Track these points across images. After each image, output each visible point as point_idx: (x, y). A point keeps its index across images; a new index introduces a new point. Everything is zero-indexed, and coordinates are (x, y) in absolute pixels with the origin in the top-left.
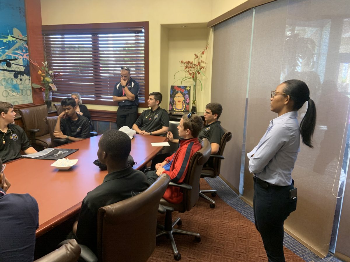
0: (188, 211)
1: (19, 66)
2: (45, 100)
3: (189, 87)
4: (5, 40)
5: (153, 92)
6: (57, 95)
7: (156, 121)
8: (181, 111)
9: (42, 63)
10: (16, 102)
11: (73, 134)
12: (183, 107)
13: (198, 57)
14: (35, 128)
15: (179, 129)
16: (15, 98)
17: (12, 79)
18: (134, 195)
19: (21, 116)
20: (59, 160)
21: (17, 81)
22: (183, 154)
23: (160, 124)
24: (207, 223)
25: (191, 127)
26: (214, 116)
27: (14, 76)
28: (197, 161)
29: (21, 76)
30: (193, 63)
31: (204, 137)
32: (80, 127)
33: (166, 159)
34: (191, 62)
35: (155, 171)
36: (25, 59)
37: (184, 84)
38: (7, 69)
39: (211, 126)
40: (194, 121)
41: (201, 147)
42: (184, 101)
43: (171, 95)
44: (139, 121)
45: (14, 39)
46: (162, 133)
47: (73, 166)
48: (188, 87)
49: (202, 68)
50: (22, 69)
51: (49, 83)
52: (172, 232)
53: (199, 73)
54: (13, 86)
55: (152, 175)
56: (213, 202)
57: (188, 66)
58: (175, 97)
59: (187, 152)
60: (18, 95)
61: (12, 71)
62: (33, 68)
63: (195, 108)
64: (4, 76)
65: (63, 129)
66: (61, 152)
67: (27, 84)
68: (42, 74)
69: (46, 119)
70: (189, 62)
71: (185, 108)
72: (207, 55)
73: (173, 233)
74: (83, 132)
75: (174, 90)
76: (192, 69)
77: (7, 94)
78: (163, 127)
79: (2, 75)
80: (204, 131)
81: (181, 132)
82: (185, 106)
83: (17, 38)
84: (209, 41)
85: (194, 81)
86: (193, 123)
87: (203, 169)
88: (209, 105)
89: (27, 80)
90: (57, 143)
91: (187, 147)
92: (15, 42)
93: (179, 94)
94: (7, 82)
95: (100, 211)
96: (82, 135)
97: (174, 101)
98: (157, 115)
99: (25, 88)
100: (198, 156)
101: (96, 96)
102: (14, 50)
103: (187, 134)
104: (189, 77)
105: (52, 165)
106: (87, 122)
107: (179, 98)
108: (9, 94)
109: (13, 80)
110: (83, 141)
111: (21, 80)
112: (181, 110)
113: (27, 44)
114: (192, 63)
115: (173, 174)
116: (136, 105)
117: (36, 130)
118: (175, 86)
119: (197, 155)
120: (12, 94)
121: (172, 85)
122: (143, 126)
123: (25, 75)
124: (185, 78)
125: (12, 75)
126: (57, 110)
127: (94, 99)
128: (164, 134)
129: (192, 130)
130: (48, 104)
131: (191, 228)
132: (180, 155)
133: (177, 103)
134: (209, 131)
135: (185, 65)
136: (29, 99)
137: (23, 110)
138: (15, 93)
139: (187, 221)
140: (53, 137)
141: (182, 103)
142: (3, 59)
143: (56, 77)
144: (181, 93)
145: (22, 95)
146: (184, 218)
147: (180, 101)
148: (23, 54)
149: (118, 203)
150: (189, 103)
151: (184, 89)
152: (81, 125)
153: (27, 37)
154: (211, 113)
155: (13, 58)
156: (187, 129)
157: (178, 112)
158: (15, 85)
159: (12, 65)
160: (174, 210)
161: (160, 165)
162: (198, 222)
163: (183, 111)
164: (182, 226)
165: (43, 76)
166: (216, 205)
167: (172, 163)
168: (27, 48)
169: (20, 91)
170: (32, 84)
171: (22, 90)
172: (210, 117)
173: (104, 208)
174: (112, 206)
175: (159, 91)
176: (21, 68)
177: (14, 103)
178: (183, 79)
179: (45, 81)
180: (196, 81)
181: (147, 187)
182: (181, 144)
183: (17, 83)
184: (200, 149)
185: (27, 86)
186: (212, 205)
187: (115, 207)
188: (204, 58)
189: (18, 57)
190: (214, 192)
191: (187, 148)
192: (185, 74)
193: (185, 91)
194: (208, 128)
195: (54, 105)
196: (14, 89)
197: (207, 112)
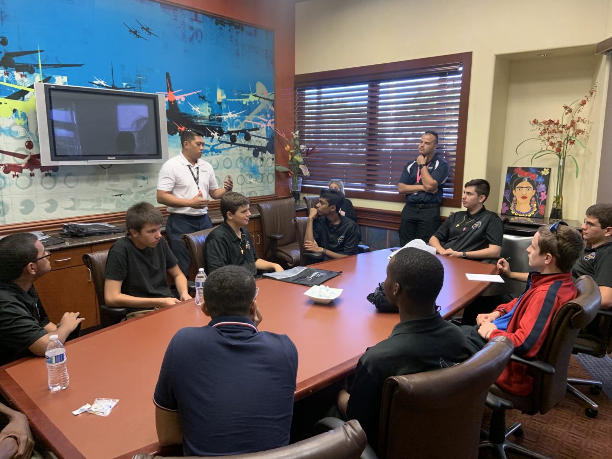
0: (542, 413)
1: (260, 139)
2: (291, 190)
3: (548, 169)
4: (245, 101)
5: (473, 181)
6: (309, 183)
7: (476, 233)
8: (527, 217)
9: (292, 133)
10: (253, 193)
11: (330, 245)
12: (532, 208)
13: (570, 111)
14: (276, 233)
15: (530, 253)
16: (252, 186)
17: (250, 158)
18: (445, 367)
19: (259, 214)
20: (315, 287)
21: (256, 162)
22: (539, 302)
23: (484, 240)
24: (577, 444)
25: (556, 250)
26: (606, 231)
27: (253, 154)
28: (569, 320)
29: (262, 154)
30: (560, 123)
31: (583, 274)
32: (342, 237)
33: (498, 307)
34: (555, 122)
35: (475, 326)
36: (269, 129)
37: (536, 164)
38: (246, 144)
39: (597, 250)
40: (564, 239)
41: (579, 294)
42: (535, 196)
43: (507, 184)
44: (441, 232)
45: (257, 99)
46: (488, 257)
47: (335, 299)
48: (544, 169)
49: (579, 132)
50: (264, 143)
51: (299, 163)
52: (505, 447)
53: (572, 143)
54: (251, 168)
55: (470, 333)
56: (594, 406)
57: (548, 129)
58: (515, 189)
59: (546, 300)
60: (256, 183)
61: (251, 146)
62: (279, 140)
63: (559, 212)
64: (241, 154)
65: (318, 237)
66: (316, 273)
67: (269, 165)
68: (291, 150)
69: (295, 221)
70: (551, 122)
71: (536, 210)
72: (592, 108)
73: (506, 449)
74: (347, 245)
75: (514, 176)
76: (558, 135)
77: (243, 180)
78: (490, 245)
79: (239, 152)
80: (582, 261)
81: (534, 258)
82: (537, 207)
83: (260, 97)
84: (598, 80)
85: (560, 158)
86: (561, 241)
87: (578, 337)
88: (593, 208)
89: (269, 160)
90: (308, 259)
91: (548, 289)
92: (258, 103)
93: (525, 183)
94: (244, 163)
95: (388, 382)
96: (345, 249)
97: (512, 196)
98: (480, 223)
99: (266, 172)
100: (572, 310)
101: (368, 185)
102: (256, 115)
103: (547, 262)
104: (549, 150)
105: (305, 293)
106: (353, 229)
107: (524, 192)
108: (245, 180)
109: (252, 159)
110: (346, 259)
111: (262, 159)
112: (526, 213)
113: (273, 106)
114: (557, 124)
115: (514, 338)
116: (437, 201)
117: (279, 236)
118: (517, 168)
119: (569, 308)
120: (250, 180)
121: (511, 166)
122: (450, 241)
123: (267, 151)
124: (540, 152)
125: (250, 153)
126: (307, 206)
127: (363, 190)
128: (492, 260)
129: (558, 255)
130: (296, 195)
131: (543, 447)
132: (531, 304)
133: (519, 200)
134: (593, 262)
135: (542, 128)
136: (270, 189)
137: (263, 205)
138: (253, 179)
139: (534, 432)
140: (303, 250)
141: (531, 200)
142: (241, 129)
143: (309, 155)
144: (529, 180)
145: (262, 181)
146: (528, 425)
147: (527, 196)
148: (266, 120)
149: (419, 374)
150: (545, 200)
151: (537, 173)
152: (343, 232)
153: (273, 95)
154: (599, 225)
155: (253, 127)
156: (546, 252)
157: (520, 218)
158: (254, 166)
159: (253, 138)
160: (512, 406)
161: (486, 318)
162: (559, 439)
163: (531, 217)
164: (525, 440)
165: (291, 153)
166: (599, 412)
167: (511, 316)
168: (272, 111)
169: (260, 176)
170: (275, 165)
171: (262, 175)
172: (596, 232)
173: (395, 378)
174: (407, 378)
175: (484, 178)
176: (262, 142)
177: (250, 193)
178: (536, 154)
179: (294, 160)
180: (564, 159)
181: (466, 356)
182: (535, 282)
183: (256, 165)
184: (575, 296)
185: (269, 168)
186: (590, 411)
187: (413, 381)
188: (584, 113)
189: (260, 126)
190: (597, 386)
191: (548, 291)
192: (540, 145)
193: (539, 178)
194: (591, 255)
195: (304, 198)
196: (251, 173)
197: (588, 223)
